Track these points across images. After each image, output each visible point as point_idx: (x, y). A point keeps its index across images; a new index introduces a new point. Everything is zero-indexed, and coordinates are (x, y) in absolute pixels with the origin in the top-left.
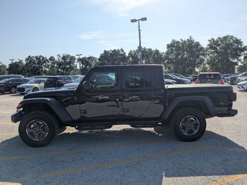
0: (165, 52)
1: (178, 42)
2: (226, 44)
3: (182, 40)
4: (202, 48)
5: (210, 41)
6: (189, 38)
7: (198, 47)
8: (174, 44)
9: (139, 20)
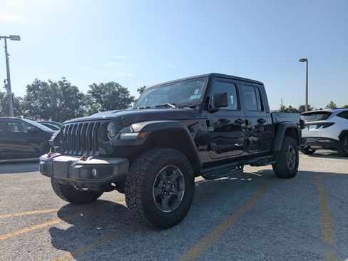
0: (23, 97)
1: (44, 84)
2: (113, 92)
3: (50, 82)
4: (82, 95)
5: (91, 86)
6: (62, 80)
7: (76, 93)
8: (39, 85)
9: (5, 37)
